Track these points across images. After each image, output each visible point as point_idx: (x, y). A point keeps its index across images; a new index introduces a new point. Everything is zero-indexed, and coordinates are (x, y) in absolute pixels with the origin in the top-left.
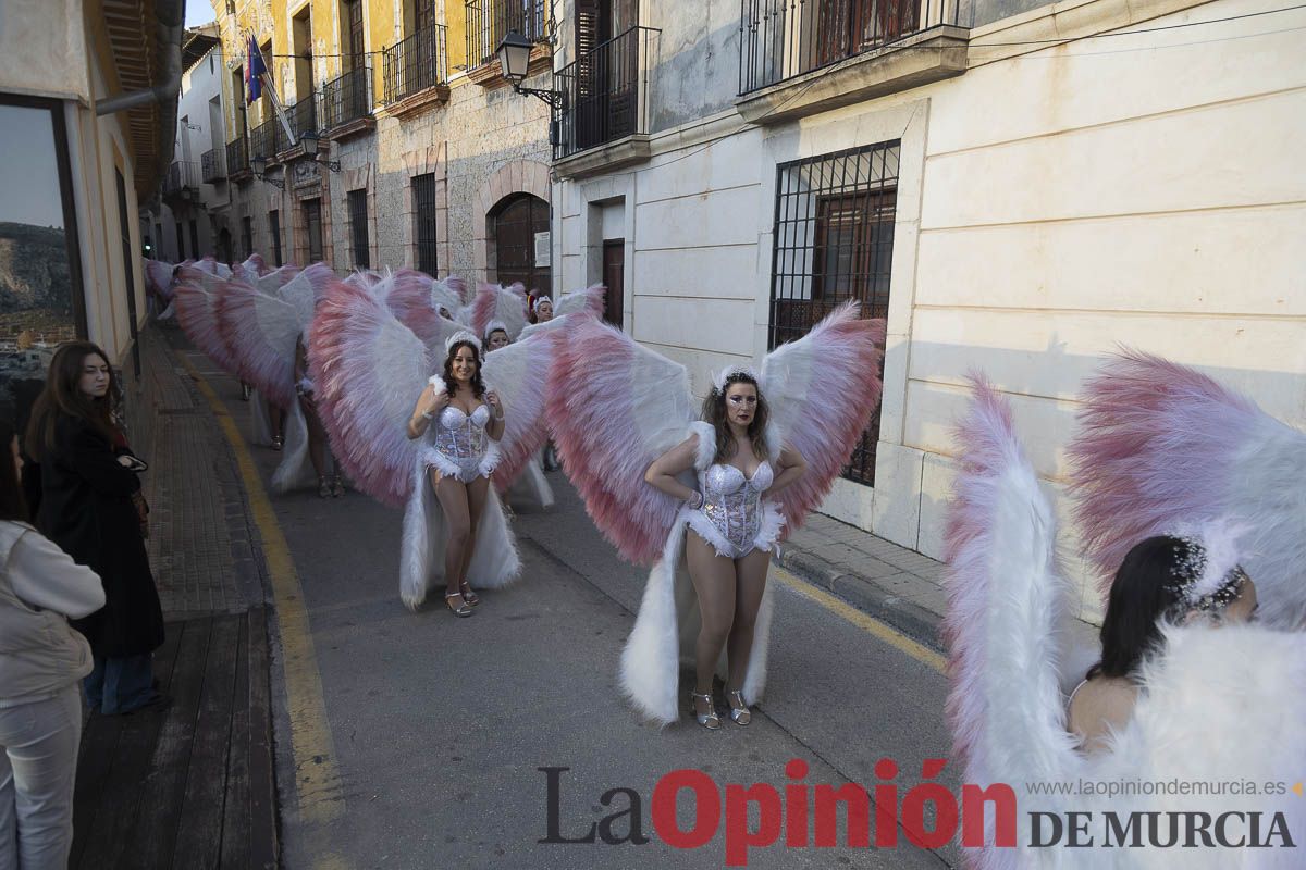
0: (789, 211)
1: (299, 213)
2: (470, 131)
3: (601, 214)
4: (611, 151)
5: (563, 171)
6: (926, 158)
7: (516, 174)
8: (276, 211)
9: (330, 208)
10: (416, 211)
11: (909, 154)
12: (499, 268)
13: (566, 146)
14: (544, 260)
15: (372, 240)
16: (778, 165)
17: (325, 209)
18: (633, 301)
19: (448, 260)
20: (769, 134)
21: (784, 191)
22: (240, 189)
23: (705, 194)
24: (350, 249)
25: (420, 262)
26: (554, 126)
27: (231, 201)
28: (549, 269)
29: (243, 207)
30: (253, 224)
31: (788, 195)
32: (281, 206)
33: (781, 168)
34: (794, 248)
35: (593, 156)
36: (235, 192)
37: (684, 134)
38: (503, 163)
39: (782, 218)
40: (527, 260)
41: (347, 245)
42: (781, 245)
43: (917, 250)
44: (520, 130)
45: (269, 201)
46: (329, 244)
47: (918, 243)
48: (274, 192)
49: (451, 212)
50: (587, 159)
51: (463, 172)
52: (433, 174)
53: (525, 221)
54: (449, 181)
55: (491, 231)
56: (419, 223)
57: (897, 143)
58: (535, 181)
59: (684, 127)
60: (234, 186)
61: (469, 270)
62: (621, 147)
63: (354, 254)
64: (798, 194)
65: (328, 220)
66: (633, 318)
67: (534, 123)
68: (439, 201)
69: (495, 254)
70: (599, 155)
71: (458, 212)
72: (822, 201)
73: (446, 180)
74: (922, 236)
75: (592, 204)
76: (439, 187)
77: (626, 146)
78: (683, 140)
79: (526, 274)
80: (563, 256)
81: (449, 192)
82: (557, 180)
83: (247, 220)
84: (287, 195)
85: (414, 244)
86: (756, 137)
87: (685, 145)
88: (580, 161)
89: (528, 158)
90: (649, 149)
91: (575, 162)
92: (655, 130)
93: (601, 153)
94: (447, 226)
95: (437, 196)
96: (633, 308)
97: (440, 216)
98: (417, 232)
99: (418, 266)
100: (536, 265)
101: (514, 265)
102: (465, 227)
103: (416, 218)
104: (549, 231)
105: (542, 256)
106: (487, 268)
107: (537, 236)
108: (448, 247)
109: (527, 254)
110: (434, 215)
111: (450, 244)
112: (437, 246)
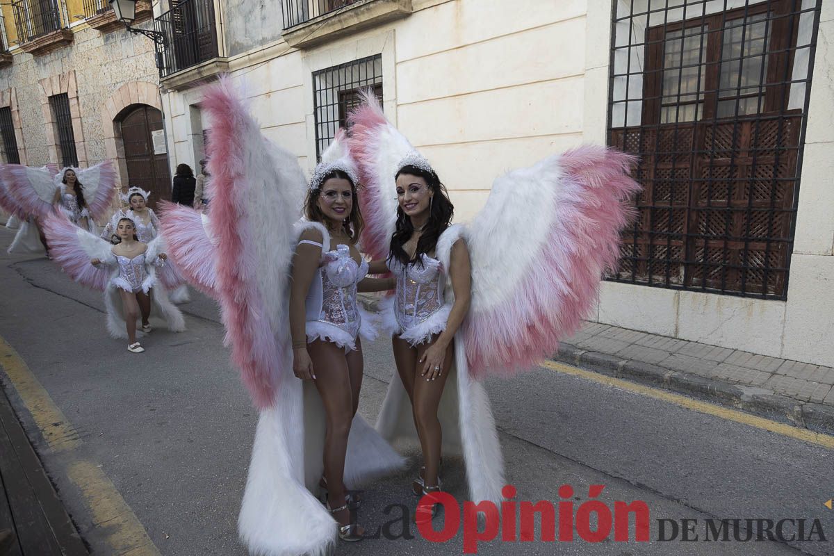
0: (322, 100)
2: (93, 63)
3: (200, 113)
4: (202, 69)
5: (168, 84)
6: (396, 64)
7: (133, 91)
10: (55, 121)
11: (386, 62)
12: (127, 157)
13: (168, 68)
14: (161, 149)
15: (20, 144)
16: (313, 73)
19: (86, 154)
20: (305, 54)
21: (318, 88)
23: (269, 94)
24: (2, 152)
25: (63, 157)
26: (159, 56)
28: (165, 155)
31: (320, 90)
33: (315, 74)
34: (328, 122)
35: (190, 73)
37: (251, 56)
38: (122, 84)
39: (318, 105)
40: (148, 150)
42: (319, 121)
43: (397, 117)
44: (132, 61)
47: (397, 113)
49: (84, 120)
50: (186, 75)
51: (90, 91)
52: (66, 94)
53: (143, 124)
54: (80, 98)
55: (118, 131)
56: (59, 129)
57: (379, 56)
58: (148, 94)
59: (250, 52)
62: (209, 66)
63: (4, 155)
64: (326, 89)
67: (143, 56)
68: (74, 112)
69: (123, 147)
70: (194, 72)
71: (90, 120)
72: (341, 95)
73: (77, 98)
74: (398, 108)
75: (193, 106)
76: (73, 103)
77: (213, 65)
78: (250, 60)
79: (148, 160)
80: (175, 143)
81: (81, 106)
82: (165, 92)
85: (56, 145)
86: (298, 56)
87: (252, 64)
88: (181, 77)
89: (141, 80)
90: (228, 67)
91: (177, 78)
92: (231, 55)
93: (196, 71)
94: (82, 130)
95: (71, 110)
97: (76, 124)
98: (57, 136)
99: (61, 161)
100: (155, 154)
101: (139, 154)
102: (97, 131)
103: (56, 126)
104: (162, 128)
105: (159, 146)
106: (118, 158)
107: (154, 133)
108: (84, 145)
109: (147, 146)
110: (71, 123)
111: (86, 143)
112: (76, 144)
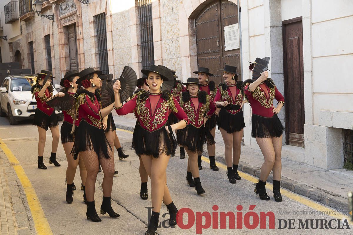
1: (63, 34)
8: (49, 35)
9: (82, 29)
10: (139, 23)
12: (198, 54)
15: (109, 46)
17: (79, 30)
18: (312, 63)
19: (162, 53)
22: (27, 25)
24: (96, 53)
25: (143, 57)
27: (21, 32)
29: (29, 35)
30: (34, 45)
32: (51, 32)
36: (24, 27)
40: (219, 46)
41: (94, 50)
45: (44, 29)
46: (82, 52)
48: (47, 23)
49: (163, 20)
53: (216, 19)
55: (191, 30)
56: (141, 30)
60: (23, 23)
61: (177, 58)
63: (98, 56)
65: (81, 36)
66: (312, 75)
68: (155, 13)
69: (195, 45)
71: (168, 19)
79: (218, 56)
80: (250, 37)
83: (31, 43)
84: (55, 24)
85: (138, 45)
94: (161, 29)
95: (153, 10)
96: (312, 68)
97: (155, 24)
98: (140, 37)
100: (227, 49)
101: (210, 51)
102: (173, 29)
103: (139, 27)
104: (237, 22)
105: (231, 42)
106: (190, 56)
107: (227, 29)
108: (161, 44)
109: (218, 42)
110: (152, 24)
111: (163, 42)
112: (154, 44)
